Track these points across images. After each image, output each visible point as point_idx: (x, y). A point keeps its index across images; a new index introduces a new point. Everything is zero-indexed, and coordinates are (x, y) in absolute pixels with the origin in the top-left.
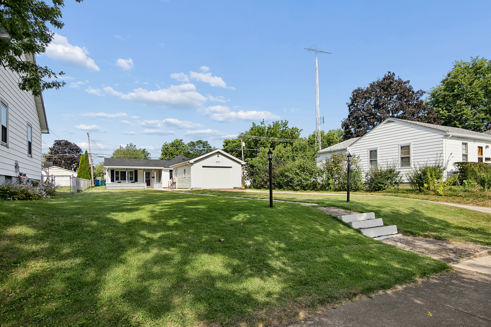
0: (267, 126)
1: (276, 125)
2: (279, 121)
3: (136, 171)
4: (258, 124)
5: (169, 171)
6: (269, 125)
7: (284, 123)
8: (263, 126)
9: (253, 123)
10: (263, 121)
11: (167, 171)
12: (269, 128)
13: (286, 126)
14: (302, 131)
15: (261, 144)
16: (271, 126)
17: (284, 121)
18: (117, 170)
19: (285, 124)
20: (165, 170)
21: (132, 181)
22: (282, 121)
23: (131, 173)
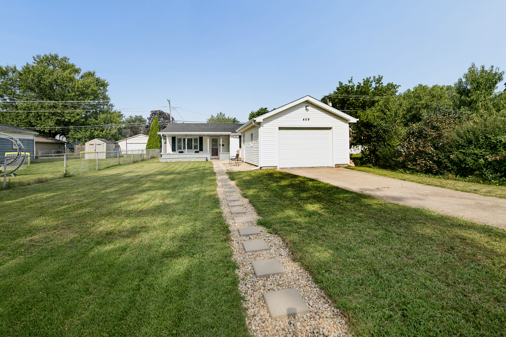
0: (356, 84)
1: (367, 82)
2: (370, 77)
3: (201, 138)
4: (345, 83)
5: (238, 137)
6: (359, 83)
7: (377, 79)
8: (351, 84)
9: (340, 82)
10: (352, 79)
11: (236, 137)
12: (358, 87)
13: (381, 82)
14: (399, 87)
15: (350, 104)
16: (360, 84)
17: (377, 77)
18: (180, 137)
19: (379, 80)
20: (233, 136)
21: (197, 150)
22: (374, 77)
23: (196, 140)
